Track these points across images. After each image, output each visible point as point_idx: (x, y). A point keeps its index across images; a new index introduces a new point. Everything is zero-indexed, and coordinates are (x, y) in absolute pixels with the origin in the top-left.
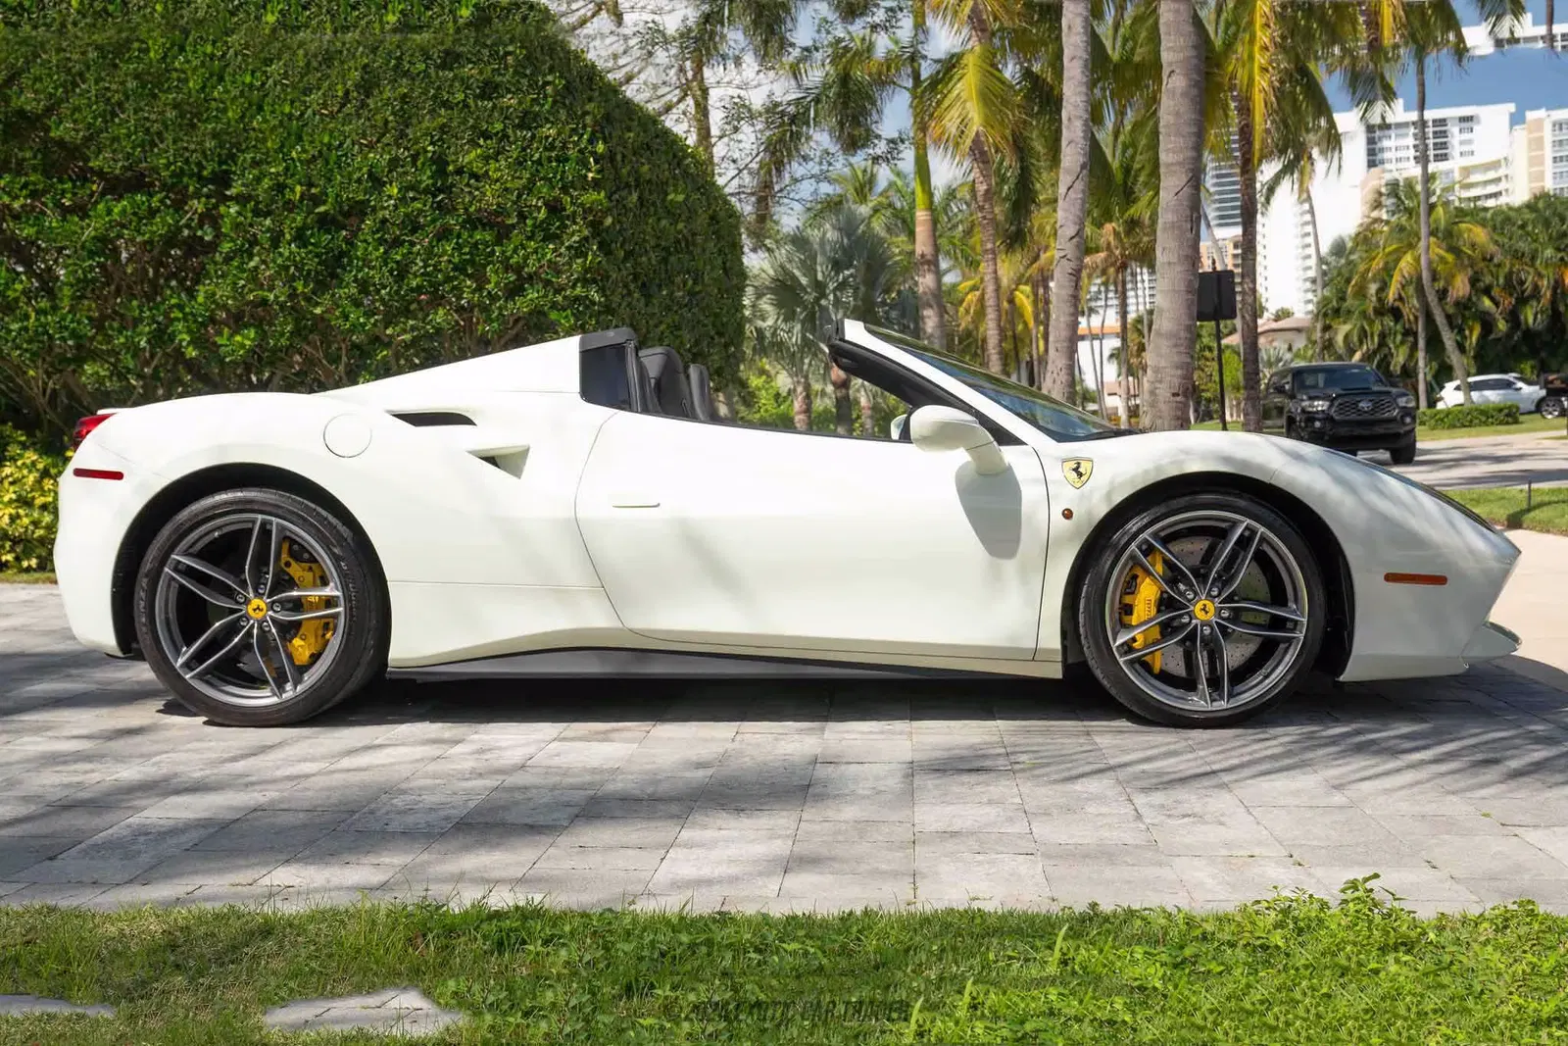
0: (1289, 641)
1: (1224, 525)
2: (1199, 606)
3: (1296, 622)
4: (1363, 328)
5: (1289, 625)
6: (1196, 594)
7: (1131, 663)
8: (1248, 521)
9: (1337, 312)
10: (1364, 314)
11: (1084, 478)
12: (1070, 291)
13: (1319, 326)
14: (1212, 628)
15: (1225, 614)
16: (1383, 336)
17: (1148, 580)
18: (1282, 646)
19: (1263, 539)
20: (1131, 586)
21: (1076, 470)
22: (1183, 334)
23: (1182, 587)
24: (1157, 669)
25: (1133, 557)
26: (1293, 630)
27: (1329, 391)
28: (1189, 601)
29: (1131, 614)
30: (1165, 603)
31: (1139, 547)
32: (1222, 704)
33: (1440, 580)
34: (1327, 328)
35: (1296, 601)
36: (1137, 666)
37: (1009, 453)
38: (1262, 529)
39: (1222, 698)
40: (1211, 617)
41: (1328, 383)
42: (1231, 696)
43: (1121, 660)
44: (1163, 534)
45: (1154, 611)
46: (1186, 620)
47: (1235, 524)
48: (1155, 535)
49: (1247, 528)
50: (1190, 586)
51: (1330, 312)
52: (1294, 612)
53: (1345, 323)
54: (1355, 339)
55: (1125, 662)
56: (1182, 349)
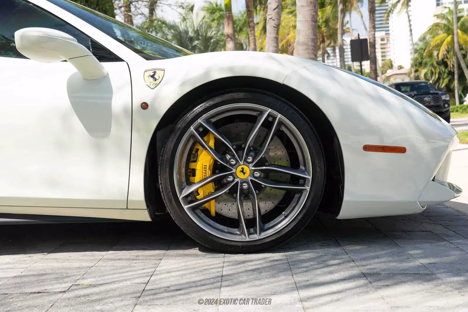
0: (301, 192)
1: (255, 114)
2: (239, 169)
3: (305, 179)
4: (432, 70)
5: (301, 181)
6: (237, 161)
7: (193, 209)
8: (270, 110)
9: (420, 64)
10: (432, 65)
11: (158, 82)
12: (275, 35)
13: (413, 70)
14: (249, 185)
15: (257, 174)
16: (440, 73)
17: (204, 152)
18: (297, 196)
19: (281, 123)
20: (192, 157)
21: (153, 76)
22: (310, 43)
23: (228, 157)
24: (213, 213)
25: (192, 136)
26: (303, 185)
27: (411, 93)
28: (232, 166)
29: (194, 175)
30: (216, 168)
31: (197, 129)
32: (256, 237)
33: (401, 150)
34: (416, 71)
35: (305, 165)
36: (198, 211)
37: (108, 67)
38: (279, 116)
39: (256, 232)
40: (247, 176)
41: (412, 90)
42: (262, 230)
43: (185, 207)
44: (213, 120)
45: (209, 173)
46: (231, 179)
47: (262, 113)
48: (208, 121)
49: (269, 115)
50: (233, 157)
51: (418, 64)
52: (303, 172)
53: (424, 69)
54: (429, 75)
55: (188, 208)
56: (310, 51)
